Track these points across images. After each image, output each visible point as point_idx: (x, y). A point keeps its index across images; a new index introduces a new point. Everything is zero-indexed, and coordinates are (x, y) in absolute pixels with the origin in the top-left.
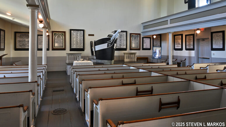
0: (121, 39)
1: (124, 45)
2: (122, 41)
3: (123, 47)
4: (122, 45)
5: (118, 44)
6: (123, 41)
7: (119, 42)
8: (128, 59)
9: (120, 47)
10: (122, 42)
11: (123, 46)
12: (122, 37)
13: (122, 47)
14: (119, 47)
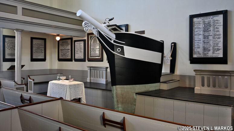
0: (206, 34)
1: (218, 50)
2: (211, 38)
3: (215, 55)
4: (211, 48)
5: (199, 48)
6: (214, 38)
7: (201, 41)
8: (209, 88)
9: (204, 54)
10: (211, 42)
11: (213, 53)
12: (211, 28)
13: (210, 54)
14: (202, 56)
